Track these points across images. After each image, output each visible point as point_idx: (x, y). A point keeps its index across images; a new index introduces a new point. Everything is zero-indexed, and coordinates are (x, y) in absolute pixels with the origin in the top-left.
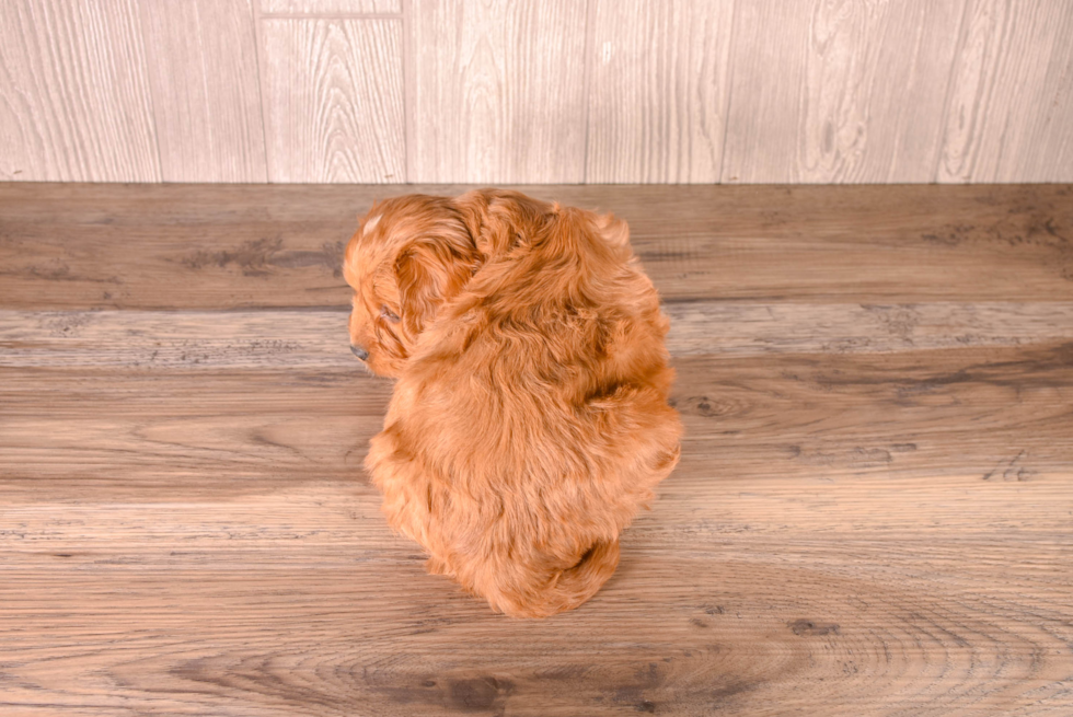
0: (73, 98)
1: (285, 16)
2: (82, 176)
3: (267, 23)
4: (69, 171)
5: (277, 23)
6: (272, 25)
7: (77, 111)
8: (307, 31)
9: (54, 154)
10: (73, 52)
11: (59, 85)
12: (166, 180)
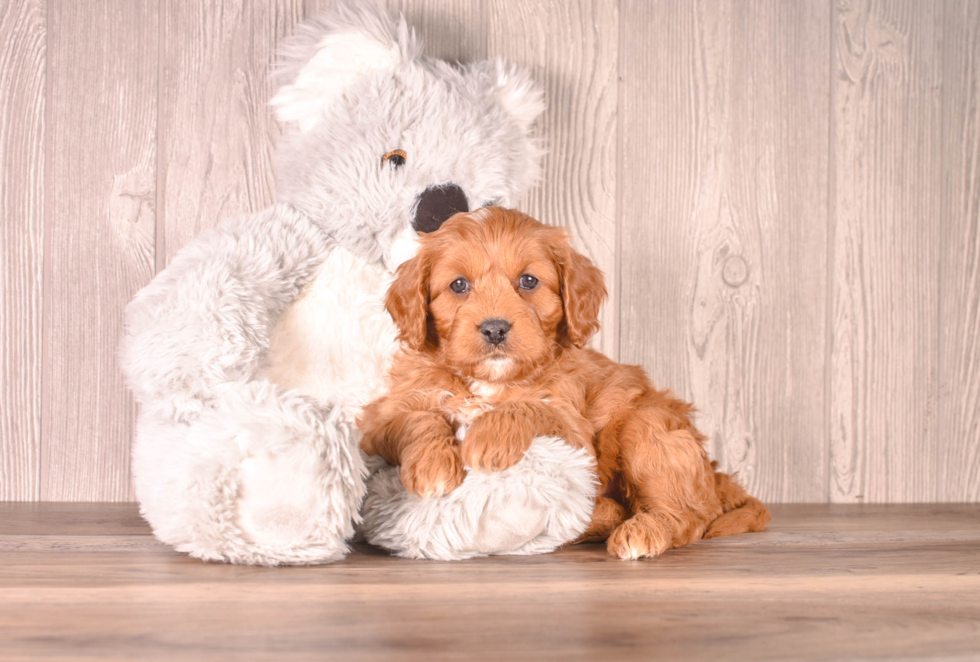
12: (43, 499)
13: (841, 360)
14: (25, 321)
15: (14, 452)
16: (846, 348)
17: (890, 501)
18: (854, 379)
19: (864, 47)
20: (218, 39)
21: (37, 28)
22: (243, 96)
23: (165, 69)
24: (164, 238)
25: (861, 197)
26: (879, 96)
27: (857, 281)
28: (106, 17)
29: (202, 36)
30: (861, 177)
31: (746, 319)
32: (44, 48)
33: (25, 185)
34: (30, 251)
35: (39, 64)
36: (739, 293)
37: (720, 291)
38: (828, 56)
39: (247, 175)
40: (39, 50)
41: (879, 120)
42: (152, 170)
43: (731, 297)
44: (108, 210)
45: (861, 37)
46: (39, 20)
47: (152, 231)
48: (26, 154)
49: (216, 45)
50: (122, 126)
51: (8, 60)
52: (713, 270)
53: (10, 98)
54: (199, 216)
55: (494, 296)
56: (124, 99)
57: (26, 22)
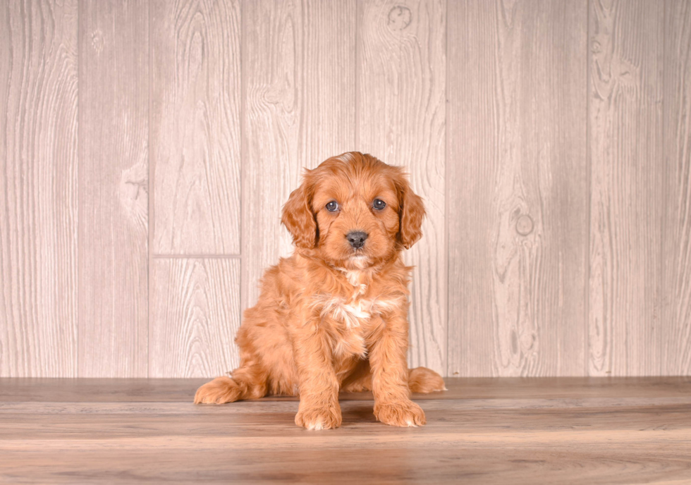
0: (28, 314)
1: (169, 256)
2: (24, 374)
3: (157, 261)
4: (17, 369)
5: (162, 261)
6: (160, 262)
7: (28, 323)
8: (182, 266)
9: (9, 356)
10: (33, 281)
11: (20, 305)
12: (80, 376)
13: (595, 283)
14: (67, 263)
15: (62, 346)
16: (599, 275)
17: (629, 375)
18: (605, 295)
19: (610, 76)
20: (186, 82)
21: (72, 77)
22: (203, 118)
23: (153, 102)
24: (154, 209)
25: (608, 175)
26: (620, 108)
27: (606, 230)
28: (115, 70)
29: (176, 80)
30: (608, 162)
31: (532, 256)
32: (77, 90)
33: (66, 177)
34: (70, 219)
35: (74, 100)
36: (527, 239)
37: (514, 239)
38: (586, 83)
39: (206, 168)
40: (74, 91)
41: (620, 124)
42: (145, 167)
43: (522, 242)
44: (118, 193)
45: (608, 69)
46: (74, 73)
47: (146, 206)
48: (66, 157)
49: (185, 86)
50: (126, 139)
51: (54, 98)
52: (509, 225)
53: (56, 122)
54: (176, 196)
55: (356, 214)
56: (127, 122)
57: (66, 73)
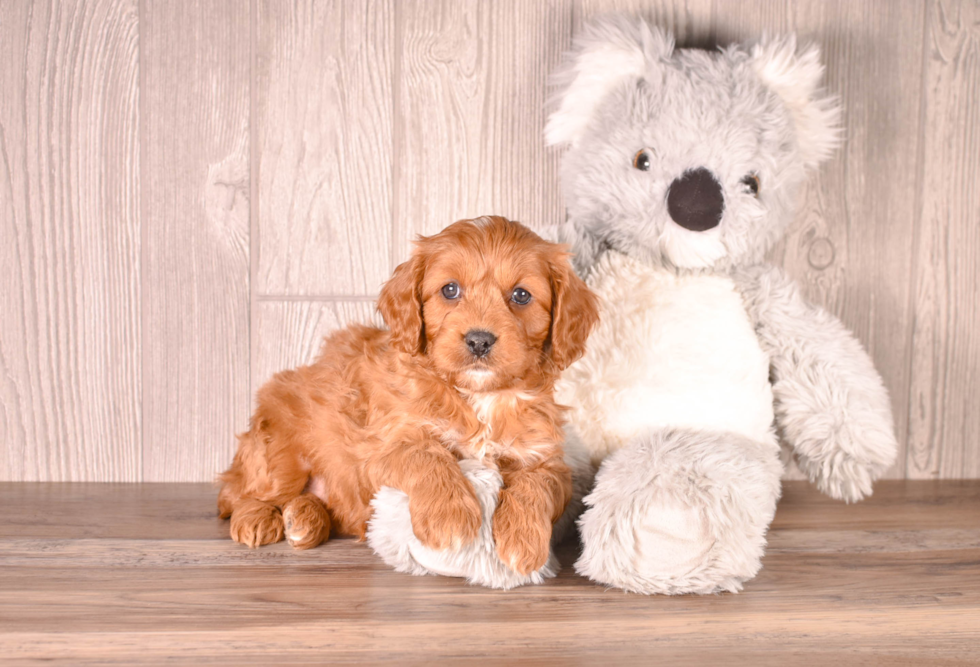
0: (64, 385)
1: (281, 298)
2: (60, 476)
3: (263, 305)
4: (48, 468)
5: (272, 305)
6: (268, 307)
7: (65, 400)
8: (301, 314)
9: (36, 450)
10: (71, 335)
11: (52, 372)
12: (146, 480)
13: (922, 341)
14: (125, 308)
15: (117, 435)
16: (928, 329)
17: (965, 477)
18: (935, 359)
19: (959, 25)
20: (309, 26)
21: (129, 17)
22: (335, 84)
23: (257, 57)
24: (258, 226)
25: (949, 178)
26: (972, 76)
27: (942, 262)
28: (197, 5)
29: (293, 23)
30: (950, 158)
31: (830, 301)
32: (137, 37)
33: (121, 174)
34: (127, 240)
35: (133, 53)
36: (824, 275)
37: (806, 275)
38: (921, 36)
39: (339, 163)
40: (132, 39)
41: (970, 101)
42: (245, 159)
43: (816, 279)
44: (203, 199)
45: (956, 15)
46: (132, 9)
47: (246, 220)
48: (121, 143)
49: (307, 32)
50: (216, 115)
51: (101, 49)
52: (799, 254)
53: (105, 87)
54: (292, 204)
56: (217, 88)
57: (119, 10)
